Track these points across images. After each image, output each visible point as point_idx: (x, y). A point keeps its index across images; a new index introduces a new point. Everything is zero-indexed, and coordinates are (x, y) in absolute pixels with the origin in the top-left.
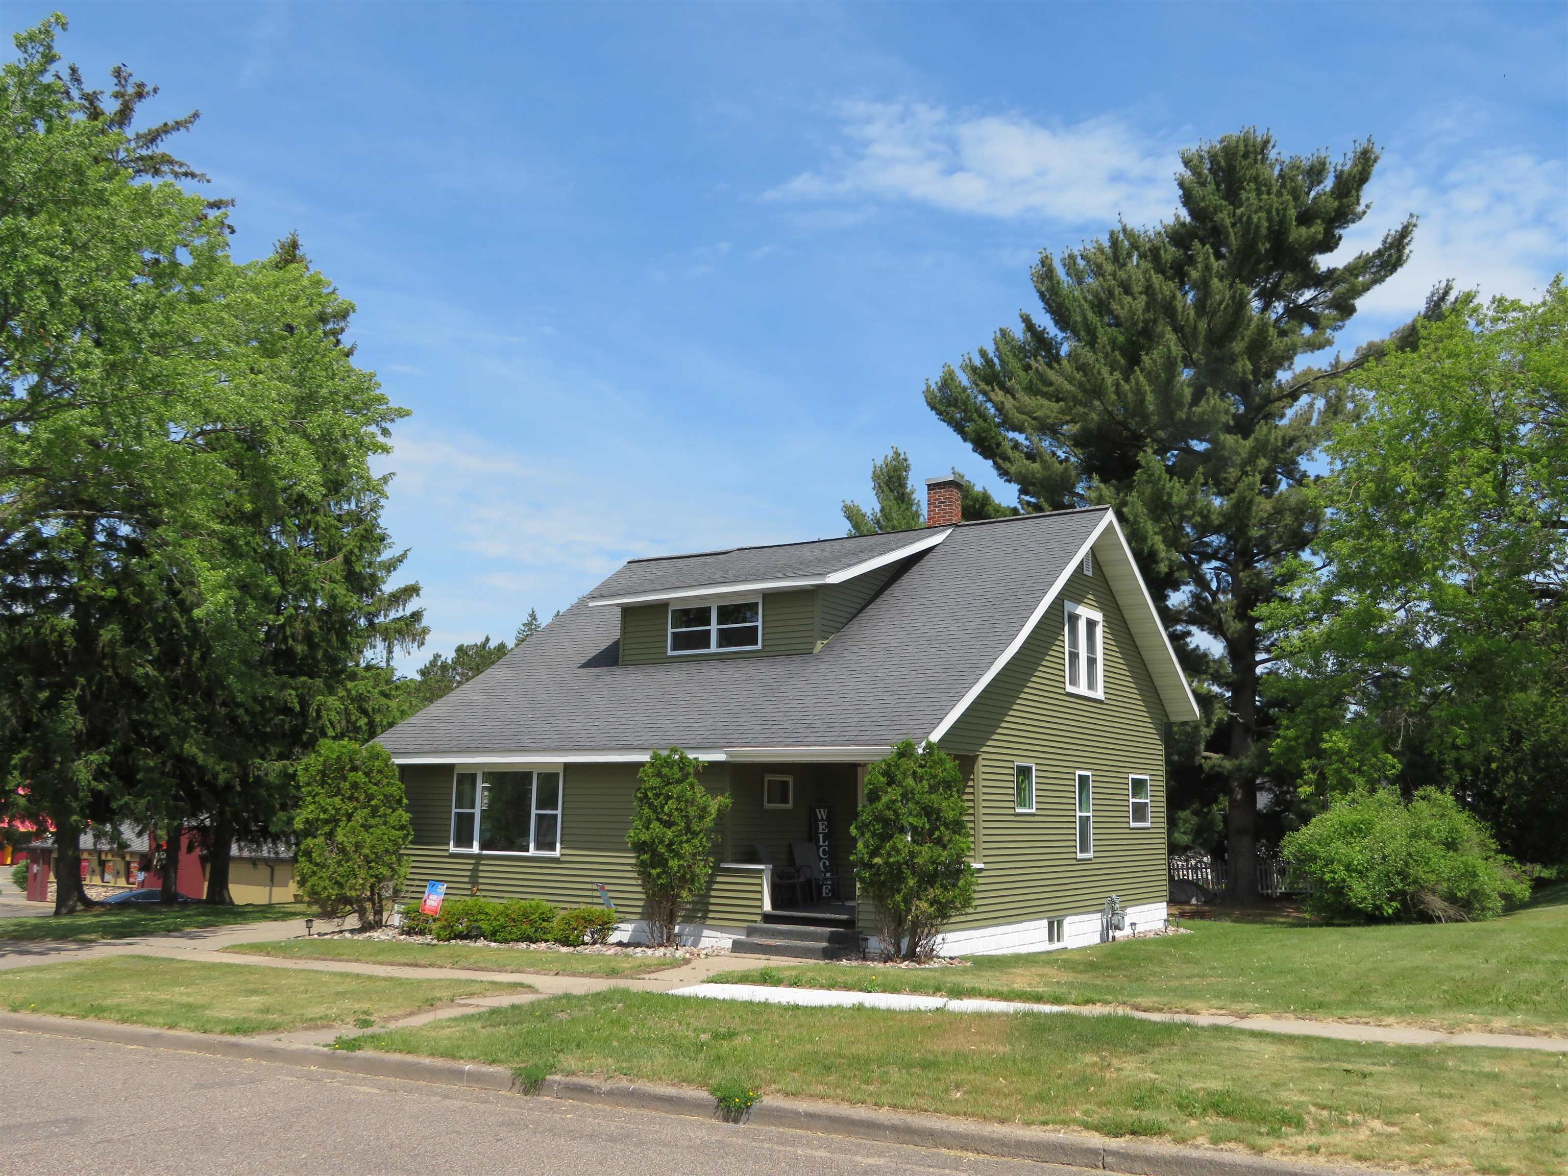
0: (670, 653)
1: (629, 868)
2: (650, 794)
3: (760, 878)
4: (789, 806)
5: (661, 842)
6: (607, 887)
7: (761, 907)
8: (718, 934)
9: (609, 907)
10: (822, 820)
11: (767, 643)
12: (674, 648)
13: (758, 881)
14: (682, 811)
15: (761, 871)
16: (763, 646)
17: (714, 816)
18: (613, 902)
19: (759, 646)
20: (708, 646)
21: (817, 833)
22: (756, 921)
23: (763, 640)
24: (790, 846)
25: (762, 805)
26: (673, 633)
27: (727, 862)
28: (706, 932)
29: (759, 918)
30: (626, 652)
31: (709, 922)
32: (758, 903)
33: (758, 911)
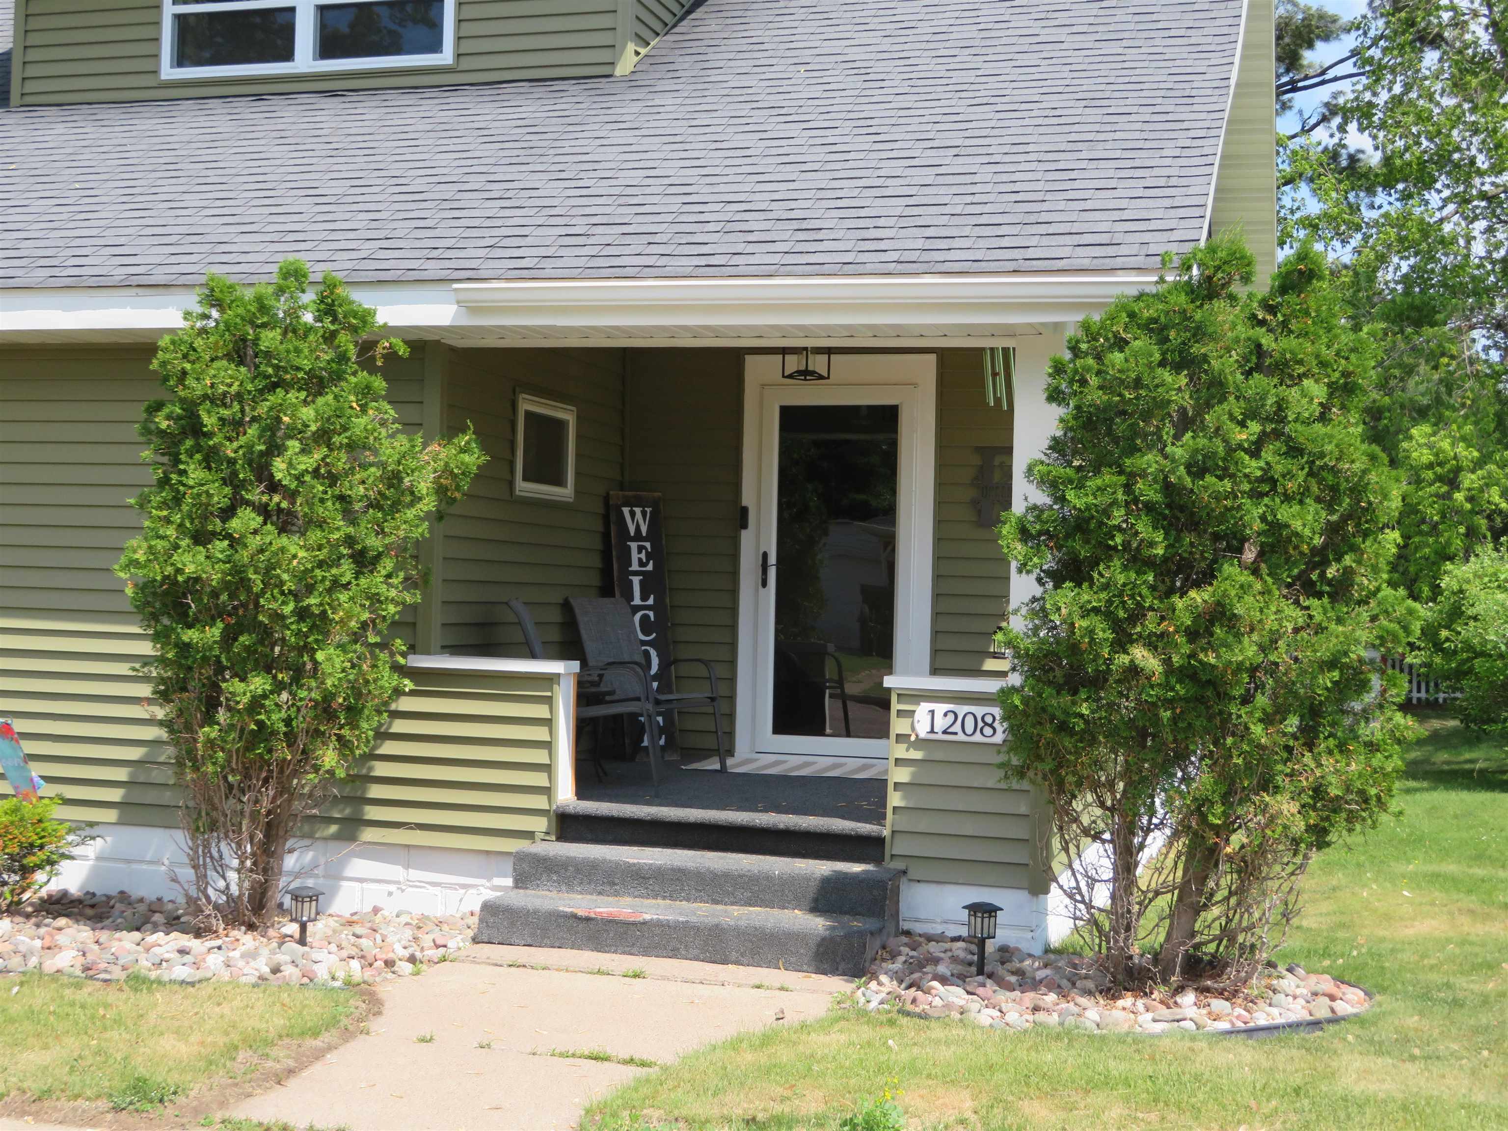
0: (168, 72)
1: (123, 669)
2: (209, 421)
3: (549, 701)
4: (566, 492)
5: (270, 581)
6: (19, 726)
7: (547, 791)
8: (396, 871)
9: (29, 788)
10: (638, 537)
11: (468, 46)
12: (181, 60)
13: (540, 711)
14: (333, 479)
15: (550, 680)
16: (459, 56)
17: (429, 504)
18: (36, 770)
19: (446, 57)
20: (287, 54)
21: (626, 573)
22: (529, 835)
23: (459, 39)
24: (567, 607)
25: (511, 484)
26: (180, 19)
27: (427, 652)
28: (359, 866)
29: (540, 824)
30: (31, 71)
31: (369, 835)
32: (539, 779)
33: (540, 802)
